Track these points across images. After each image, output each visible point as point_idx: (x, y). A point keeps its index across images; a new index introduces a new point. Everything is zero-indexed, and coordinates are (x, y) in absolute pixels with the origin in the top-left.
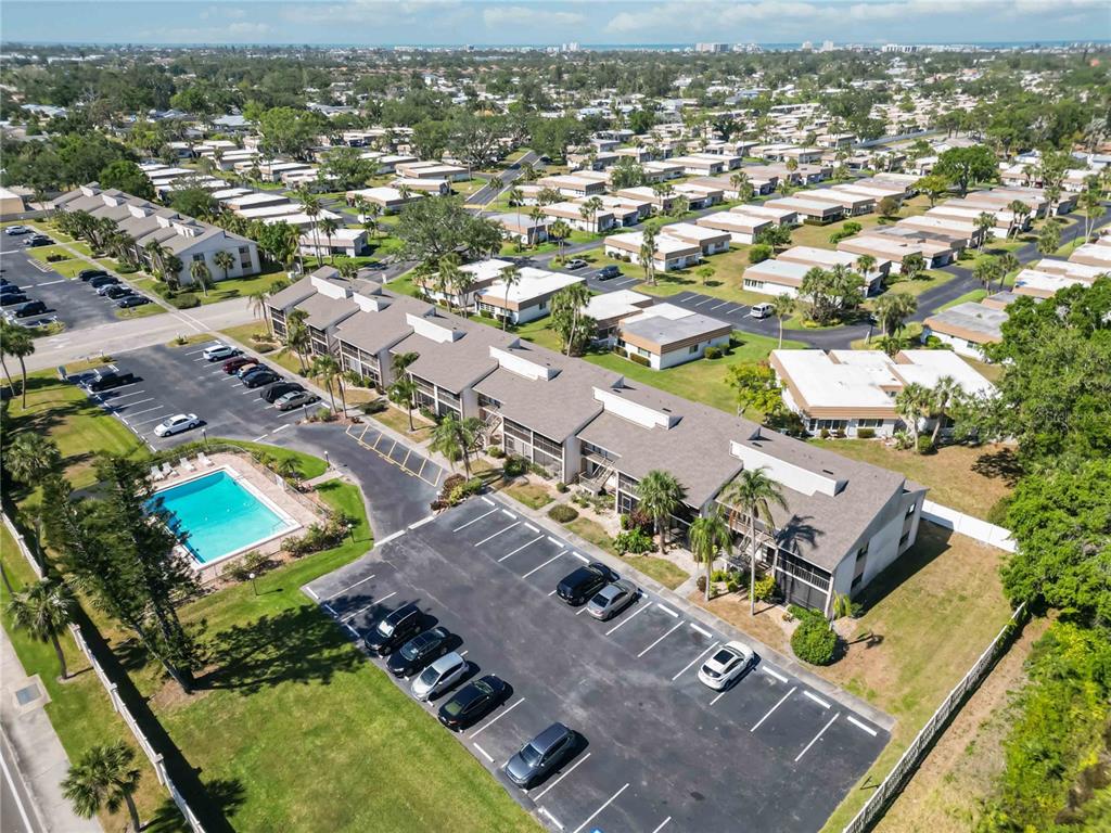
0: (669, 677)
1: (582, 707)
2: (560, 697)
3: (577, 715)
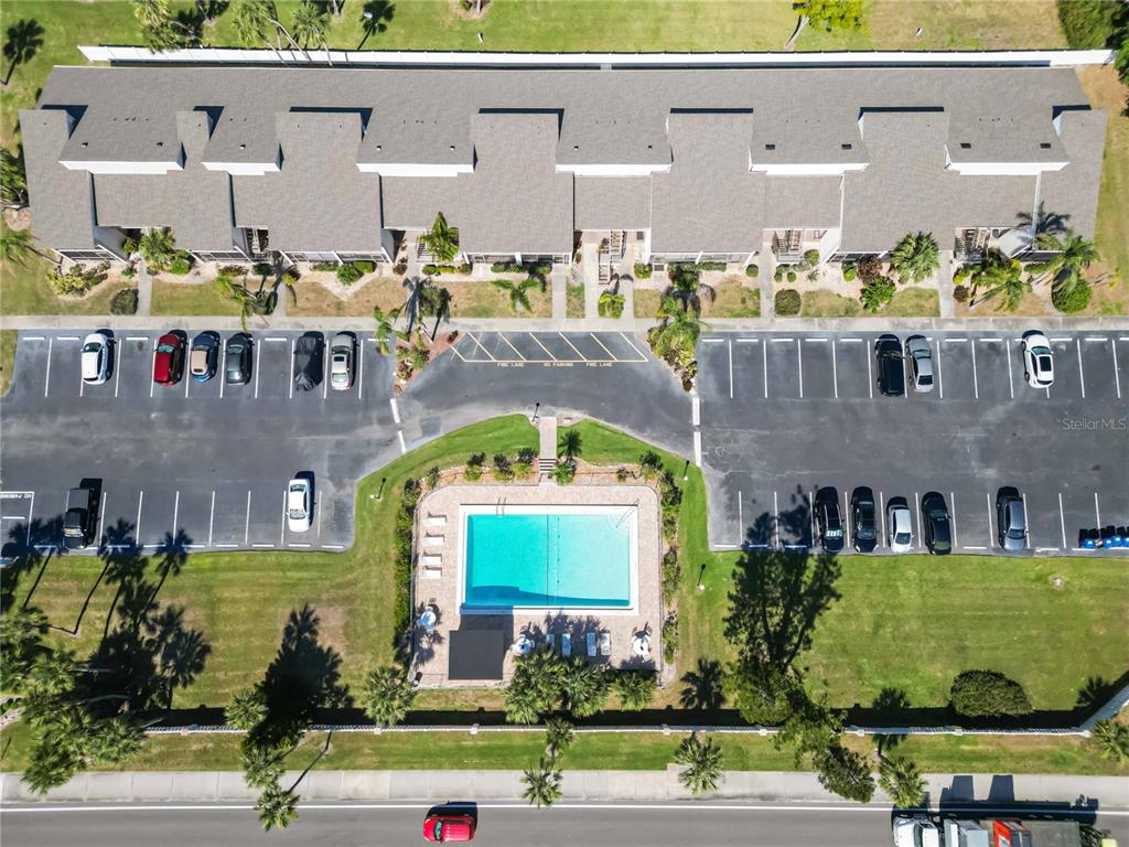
0: (1009, 398)
1: (987, 467)
2: (969, 472)
3: (992, 476)
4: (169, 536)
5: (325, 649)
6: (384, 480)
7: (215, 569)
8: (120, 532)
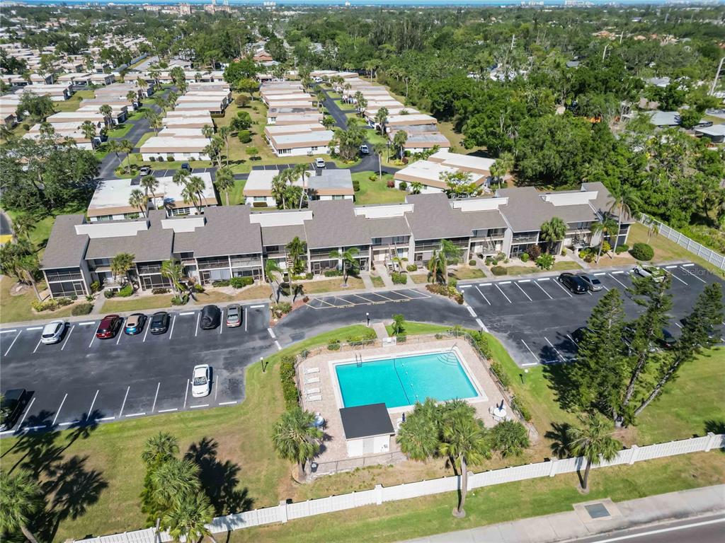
4: (85, 416)
5: (224, 463)
6: (267, 363)
7: (121, 430)
8: (42, 418)
